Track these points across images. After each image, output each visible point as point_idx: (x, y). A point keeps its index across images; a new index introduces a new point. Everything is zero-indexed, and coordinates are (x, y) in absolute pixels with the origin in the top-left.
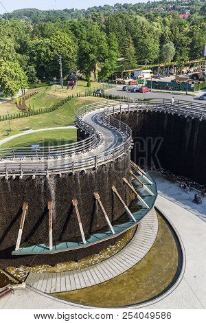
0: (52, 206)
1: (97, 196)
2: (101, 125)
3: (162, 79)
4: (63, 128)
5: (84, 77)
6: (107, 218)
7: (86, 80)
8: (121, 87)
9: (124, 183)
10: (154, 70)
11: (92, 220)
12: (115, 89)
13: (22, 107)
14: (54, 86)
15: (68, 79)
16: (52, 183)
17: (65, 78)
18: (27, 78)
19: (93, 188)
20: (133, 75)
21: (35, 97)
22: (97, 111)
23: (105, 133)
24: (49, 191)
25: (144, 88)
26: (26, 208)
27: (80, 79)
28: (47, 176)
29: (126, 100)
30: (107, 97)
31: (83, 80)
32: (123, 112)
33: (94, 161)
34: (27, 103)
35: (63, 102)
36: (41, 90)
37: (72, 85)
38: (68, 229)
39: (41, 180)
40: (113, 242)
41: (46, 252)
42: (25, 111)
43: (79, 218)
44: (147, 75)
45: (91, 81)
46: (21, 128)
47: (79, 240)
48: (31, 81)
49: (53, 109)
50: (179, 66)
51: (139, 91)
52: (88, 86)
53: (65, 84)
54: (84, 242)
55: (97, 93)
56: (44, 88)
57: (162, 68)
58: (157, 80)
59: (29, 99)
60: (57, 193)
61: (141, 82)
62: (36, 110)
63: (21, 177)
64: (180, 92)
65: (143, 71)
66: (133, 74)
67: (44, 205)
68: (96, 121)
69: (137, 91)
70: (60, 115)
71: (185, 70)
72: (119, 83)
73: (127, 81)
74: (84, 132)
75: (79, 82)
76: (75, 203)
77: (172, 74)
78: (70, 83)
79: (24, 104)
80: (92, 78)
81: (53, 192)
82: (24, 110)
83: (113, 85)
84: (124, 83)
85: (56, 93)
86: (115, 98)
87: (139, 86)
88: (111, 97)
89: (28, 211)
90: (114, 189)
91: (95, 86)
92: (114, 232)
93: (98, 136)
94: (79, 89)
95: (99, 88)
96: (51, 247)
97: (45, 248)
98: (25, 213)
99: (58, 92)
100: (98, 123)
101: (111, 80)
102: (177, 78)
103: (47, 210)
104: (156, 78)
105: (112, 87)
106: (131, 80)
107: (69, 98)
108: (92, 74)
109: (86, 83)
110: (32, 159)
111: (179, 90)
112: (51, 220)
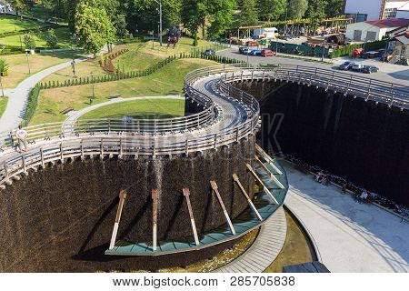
0: (157, 195)
1: (214, 185)
2: (218, 95)
3: (290, 41)
4: (162, 97)
5: (189, 33)
6: (227, 215)
7: (192, 37)
8: (236, 48)
9: (248, 170)
10: (280, 28)
11: (206, 215)
12: (228, 51)
13: (108, 68)
14: (150, 43)
15: (169, 34)
16: (159, 166)
17: (165, 33)
18: (115, 30)
19: (210, 175)
20: (252, 34)
21: (124, 55)
22: (210, 77)
23: (224, 106)
24: (154, 176)
25: (266, 52)
26: (123, 196)
27: (184, 35)
28: (154, 156)
29: (245, 66)
30: (219, 61)
31: (187, 36)
32: (244, 81)
33: (213, 140)
34: (116, 63)
35: (163, 64)
36: (132, 47)
37: (173, 42)
38: (175, 225)
39: (145, 161)
40: (230, 245)
41: (148, 253)
42: (112, 74)
43: (191, 213)
44: (270, 34)
45: (198, 38)
46: (107, 96)
47: (190, 240)
48: (119, 35)
49: (149, 72)
50: (313, 25)
51: (261, 54)
52: (194, 45)
53: (165, 40)
54: (197, 242)
55: (206, 55)
56: (136, 45)
57: (290, 26)
58: (284, 41)
59: (117, 58)
60: (164, 179)
61: (262, 42)
62: (126, 72)
63: (120, 156)
64: (313, 58)
65: (266, 29)
66: (252, 32)
67: (147, 194)
68: (210, 90)
69: (258, 55)
70: (157, 80)
71: (319, 30)
72: (234, 43)
73: (244, 41)
74: (195, 103)
75: (182, 40)
76: (186, 193)
77: (302, 34)
78: (170, 39)
79: (110, 64)
80: (199, 34)
81: (159, 177)
82: (111, 72)
83: (226, 45)
84: (240, 43)
85: (152, 52)
86: (230, 62)
87: (260, 48)
88: (224, 61)
89: (126, 200)
90: (236, 178)
91: (203, 45)
92: (234, 232)
93: (215, 110)
94: (182, 48)
95: (209, 48)
96: (155, 247)
97: (147, 248)
98: (122, 203)
99: (156, 50)
100: (214, 93)
101: (224, 38)
102: (309, 40)
103: (150, 200)
104: (282, 38)
105: (225, 48)
106: (250, 40)
107: (170, 60)
108: (200, 30)
109: (192, 41)
110: (133, 135)
111: (313, 56)
112: (155, 212)
